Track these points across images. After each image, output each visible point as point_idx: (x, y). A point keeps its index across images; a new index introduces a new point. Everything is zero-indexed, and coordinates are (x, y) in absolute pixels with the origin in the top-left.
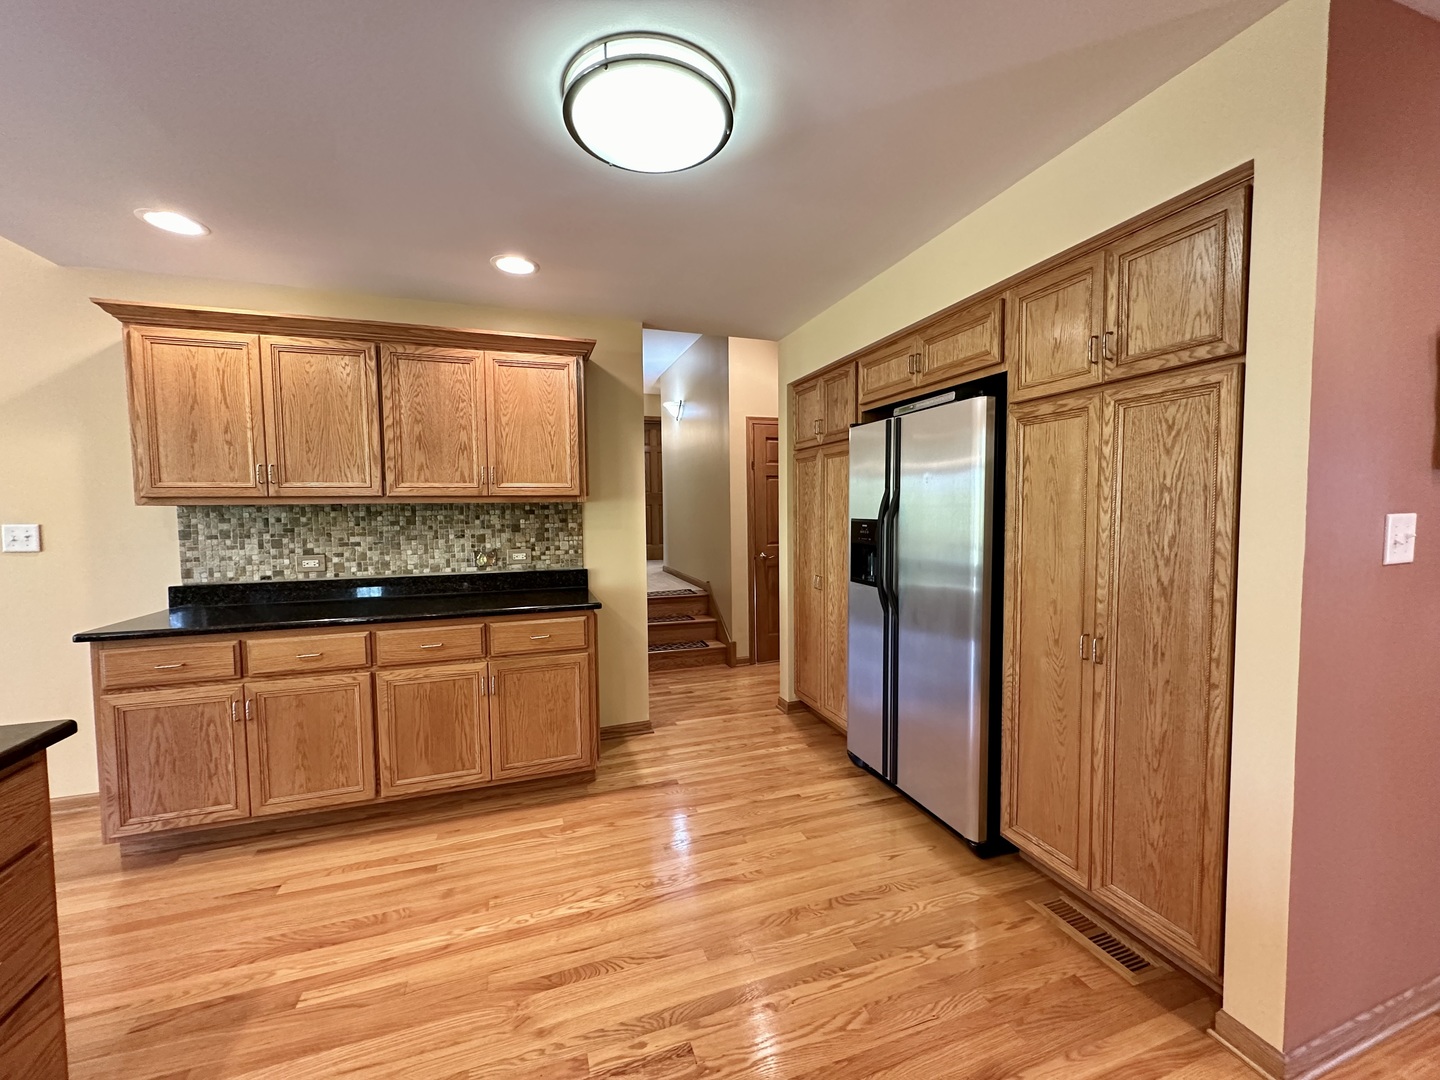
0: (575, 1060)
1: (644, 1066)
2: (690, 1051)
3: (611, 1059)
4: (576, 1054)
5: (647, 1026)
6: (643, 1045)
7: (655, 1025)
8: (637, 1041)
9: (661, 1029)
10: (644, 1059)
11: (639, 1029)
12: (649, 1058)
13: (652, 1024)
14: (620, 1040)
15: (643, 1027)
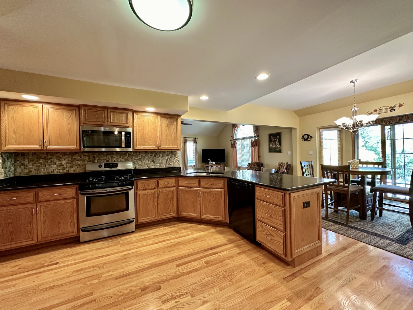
0: (194, 296)
1: (175, 297)
2: (162, 302)
3: (184, 298)
4: (194, 298)
5: (175, 308)
6: (176, 302)
7: (173, 309)
8: (178, 303)
9: (171, 307)
10: (175, 299)
11: (178, 307)
12: (174, 299)
13: (174, 308)
14: (183, 303)
15: (177, 307)
